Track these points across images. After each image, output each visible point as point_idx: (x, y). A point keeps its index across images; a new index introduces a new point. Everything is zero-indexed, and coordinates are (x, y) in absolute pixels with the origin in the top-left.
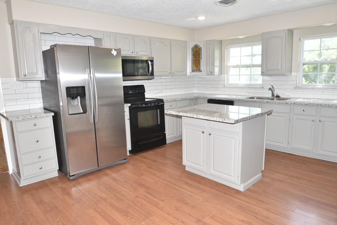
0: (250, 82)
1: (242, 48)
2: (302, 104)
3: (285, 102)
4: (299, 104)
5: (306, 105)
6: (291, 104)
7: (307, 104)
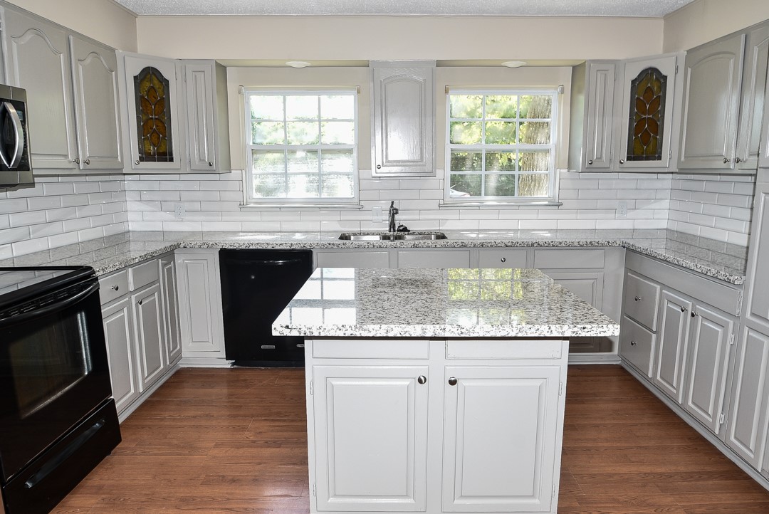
0: (320, 195)
1: (288, 98)
2: (499, 245)
3: (461, 244)
4: (492, 246)
5: (507, 246)
6: (474, 246)
7: (510, 244)
